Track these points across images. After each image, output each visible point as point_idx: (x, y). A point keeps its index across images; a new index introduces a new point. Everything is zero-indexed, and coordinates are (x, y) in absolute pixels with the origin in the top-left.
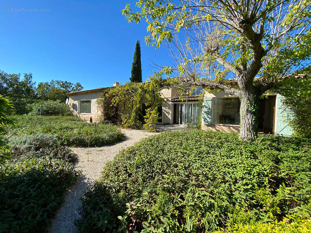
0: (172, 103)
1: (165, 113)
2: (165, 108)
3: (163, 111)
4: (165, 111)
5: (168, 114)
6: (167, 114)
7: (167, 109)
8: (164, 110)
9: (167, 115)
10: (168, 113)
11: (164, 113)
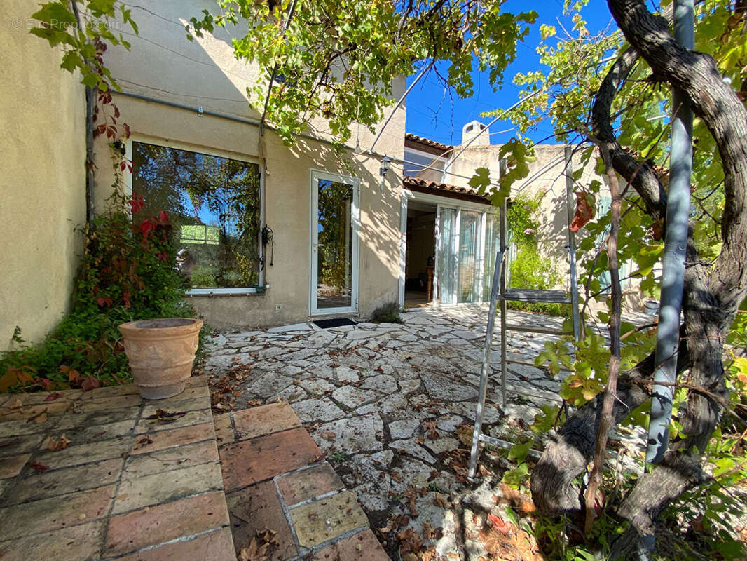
0: (409, 192)
1: (372, 245)
2: (371, 217)
3: (360, 234)
4: (373, 236)
5: (387, 252)
6: (382, 256)
7: (383, 228)
8: (364, 228)
9: (384, 261)
10: (387, 246)
11: (363, 245)
